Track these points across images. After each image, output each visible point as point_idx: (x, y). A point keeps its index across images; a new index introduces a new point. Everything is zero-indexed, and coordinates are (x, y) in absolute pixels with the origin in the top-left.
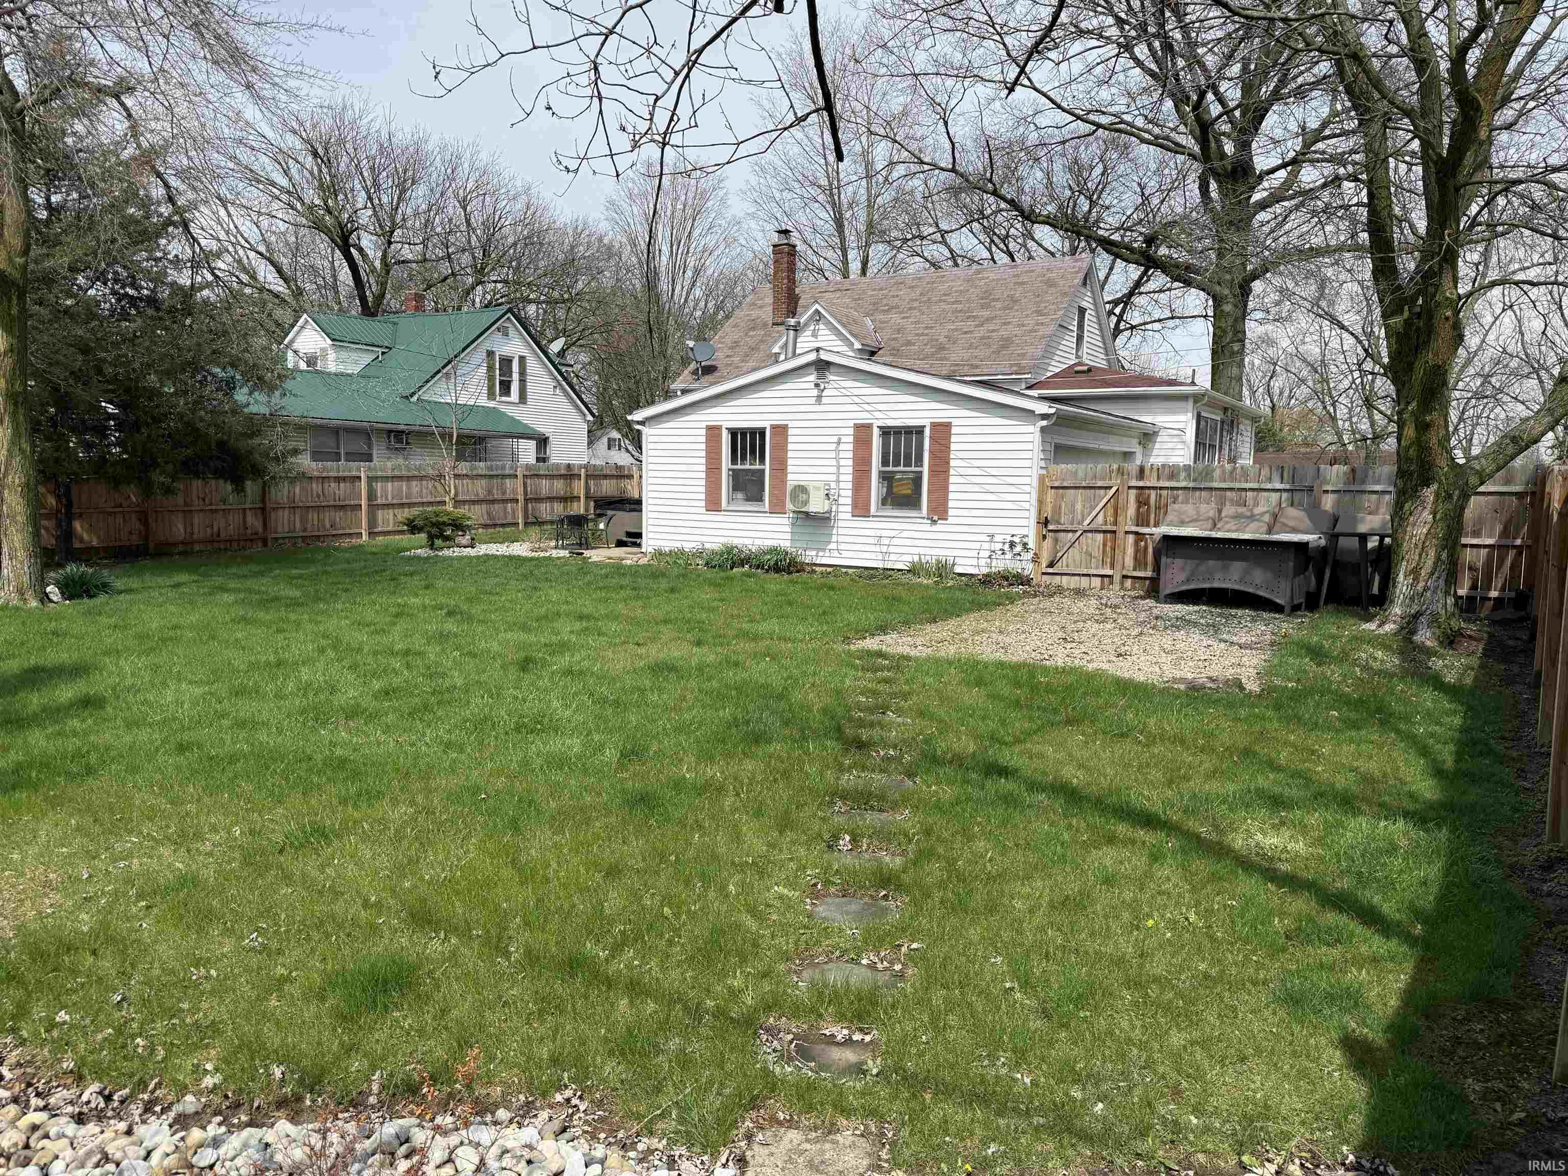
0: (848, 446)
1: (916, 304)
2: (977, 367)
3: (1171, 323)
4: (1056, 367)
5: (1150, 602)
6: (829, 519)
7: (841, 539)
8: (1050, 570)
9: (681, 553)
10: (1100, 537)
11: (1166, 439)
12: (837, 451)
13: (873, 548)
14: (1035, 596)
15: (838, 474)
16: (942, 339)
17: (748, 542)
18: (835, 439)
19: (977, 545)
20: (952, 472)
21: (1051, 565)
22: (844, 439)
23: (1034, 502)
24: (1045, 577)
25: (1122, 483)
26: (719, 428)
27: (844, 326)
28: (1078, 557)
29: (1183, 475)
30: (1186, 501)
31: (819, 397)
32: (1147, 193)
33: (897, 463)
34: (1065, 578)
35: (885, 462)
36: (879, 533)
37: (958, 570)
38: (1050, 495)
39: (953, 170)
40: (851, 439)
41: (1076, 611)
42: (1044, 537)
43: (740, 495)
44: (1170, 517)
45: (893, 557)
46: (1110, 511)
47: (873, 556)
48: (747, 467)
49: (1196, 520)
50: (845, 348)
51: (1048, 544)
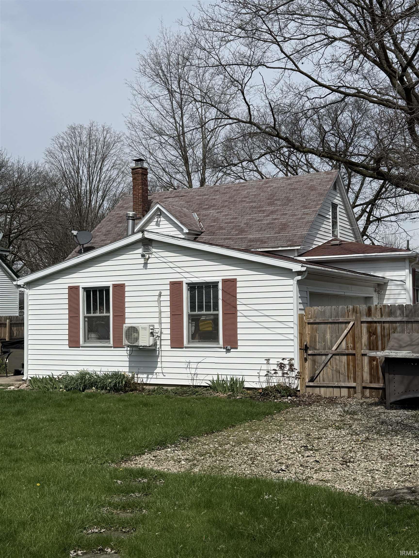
0: (166, 298)
1: (227, 203)
2: (265, 242)
3: (402, 216)
4: (318, 242)
5: (380, 409)
6: (155, 350)
7: (164, 365)
8: (311, 384)
9: (51, 379)
10: (344, 358)
11: (393, 287)
12: (159, 301)
13: (184, 371)
14: (299, 405)
15: (160, 318)
16: (242, 225)
17: (97, 369)
18: (157, 293)
19: (258, 367)
20: (239, 314)
21: (312, 380)
22: (163, 293)
23: (296, 333)
24: (309, 389)
25: (356, 320)
26: (77, 288)
27: (177, 218)
28: (330, 374)
29: (398, 312)
30: (403, 331)
31: (146, 264)
32: (380, 137)
33: (201, 308)
34: (322, 390)
35: (192, 308)
36: (188, 360)
37: (247, 385)
38: (308, 329)
39: (250, 122)
40: (168, 293)
41: (324, 417)
42: (306, 360)
43: (93, 335)
44: (392, 343)
45: (199, 377)
46: (350, 339)
47: (185, 376)
48: (98, 314)
49: (411, 345)
50: (179, 233)
51: (308, 364)
